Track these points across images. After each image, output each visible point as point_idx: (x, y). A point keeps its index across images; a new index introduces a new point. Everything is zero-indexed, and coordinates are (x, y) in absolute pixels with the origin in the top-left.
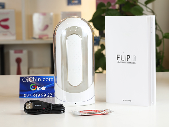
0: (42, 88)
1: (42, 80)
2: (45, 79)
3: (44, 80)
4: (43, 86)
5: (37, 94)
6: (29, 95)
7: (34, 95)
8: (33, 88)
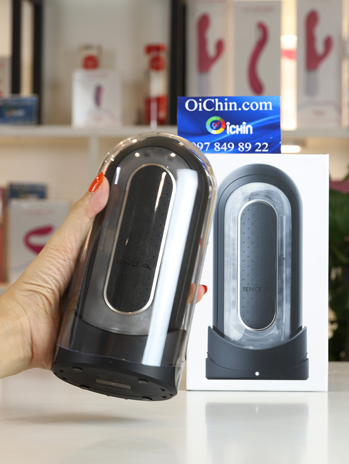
0: (239, 127)
1: (239, 105)
2: (248, 104)
3: (246, 106)
4: (244, 123)
5: (225, 144)
6: (205, 146)
7: (217, 145)
8: (214, 128)
